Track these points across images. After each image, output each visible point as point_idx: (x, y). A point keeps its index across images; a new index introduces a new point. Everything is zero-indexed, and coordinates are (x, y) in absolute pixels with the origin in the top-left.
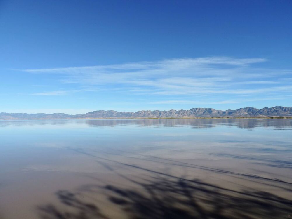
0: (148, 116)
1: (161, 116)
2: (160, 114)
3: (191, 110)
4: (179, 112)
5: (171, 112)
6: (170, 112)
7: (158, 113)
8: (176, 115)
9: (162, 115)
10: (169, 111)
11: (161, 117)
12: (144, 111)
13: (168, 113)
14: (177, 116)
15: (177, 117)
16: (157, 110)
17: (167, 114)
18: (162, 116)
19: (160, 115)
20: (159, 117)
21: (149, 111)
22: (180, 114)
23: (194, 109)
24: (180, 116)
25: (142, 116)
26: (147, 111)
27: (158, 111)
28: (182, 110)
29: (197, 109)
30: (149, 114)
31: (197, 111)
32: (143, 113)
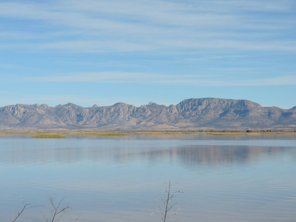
0: (37, 122)
1: (81, 123)
2: (80, 117)
3: (182, 104)
4: (143, 109)
5: (117, 112)
6: (112, 110)
7: (73, 114)
8: (133, 122)
9: (85, 120)
10: (109, 108)
11: (80, 127)
12: (24, 107)
13: (106, 115)
14: (135, 124)
15: (134, 128)
16: (69, 104)
17: (101, 117)
18: (85, 124)
19: (78, 121)
20: (74, 127)
21: (42, 106)
22: (145, 118)
23: (191, 100)
24: (145, 126)
25: (18, 121)
26: (35, 106)
27: (73, 106)
28: (152, 106)
29: (200, 102)
30: (41, 117)
31: (200, 108)
32: (19, 114)
